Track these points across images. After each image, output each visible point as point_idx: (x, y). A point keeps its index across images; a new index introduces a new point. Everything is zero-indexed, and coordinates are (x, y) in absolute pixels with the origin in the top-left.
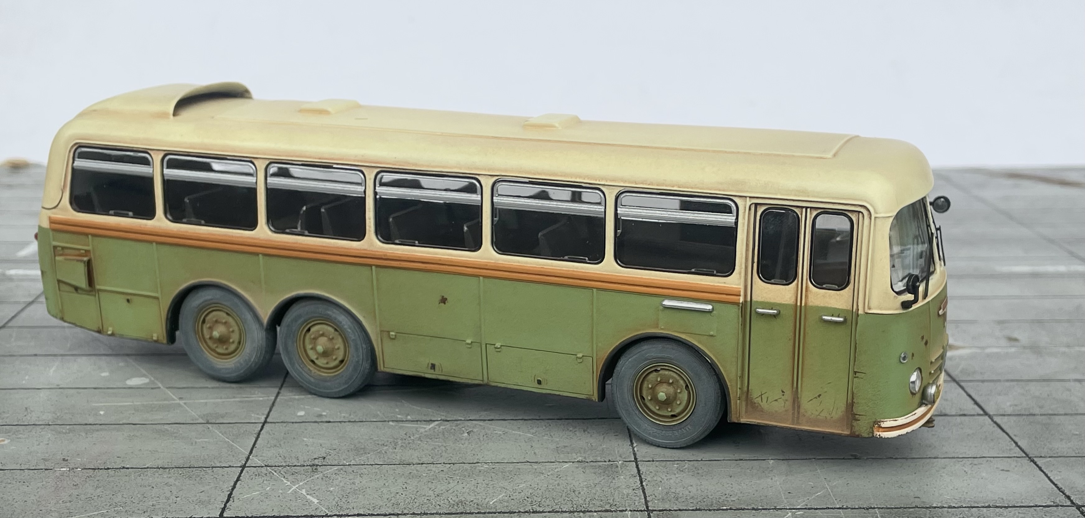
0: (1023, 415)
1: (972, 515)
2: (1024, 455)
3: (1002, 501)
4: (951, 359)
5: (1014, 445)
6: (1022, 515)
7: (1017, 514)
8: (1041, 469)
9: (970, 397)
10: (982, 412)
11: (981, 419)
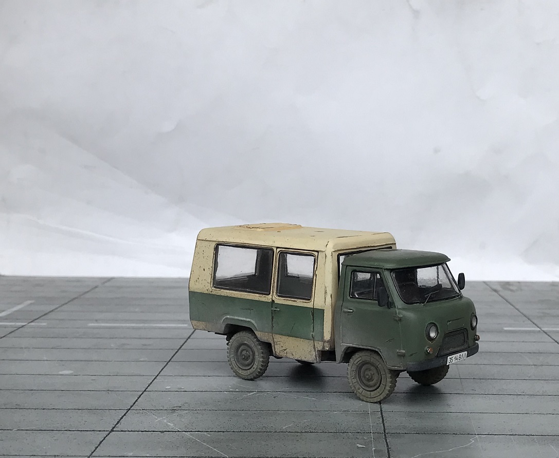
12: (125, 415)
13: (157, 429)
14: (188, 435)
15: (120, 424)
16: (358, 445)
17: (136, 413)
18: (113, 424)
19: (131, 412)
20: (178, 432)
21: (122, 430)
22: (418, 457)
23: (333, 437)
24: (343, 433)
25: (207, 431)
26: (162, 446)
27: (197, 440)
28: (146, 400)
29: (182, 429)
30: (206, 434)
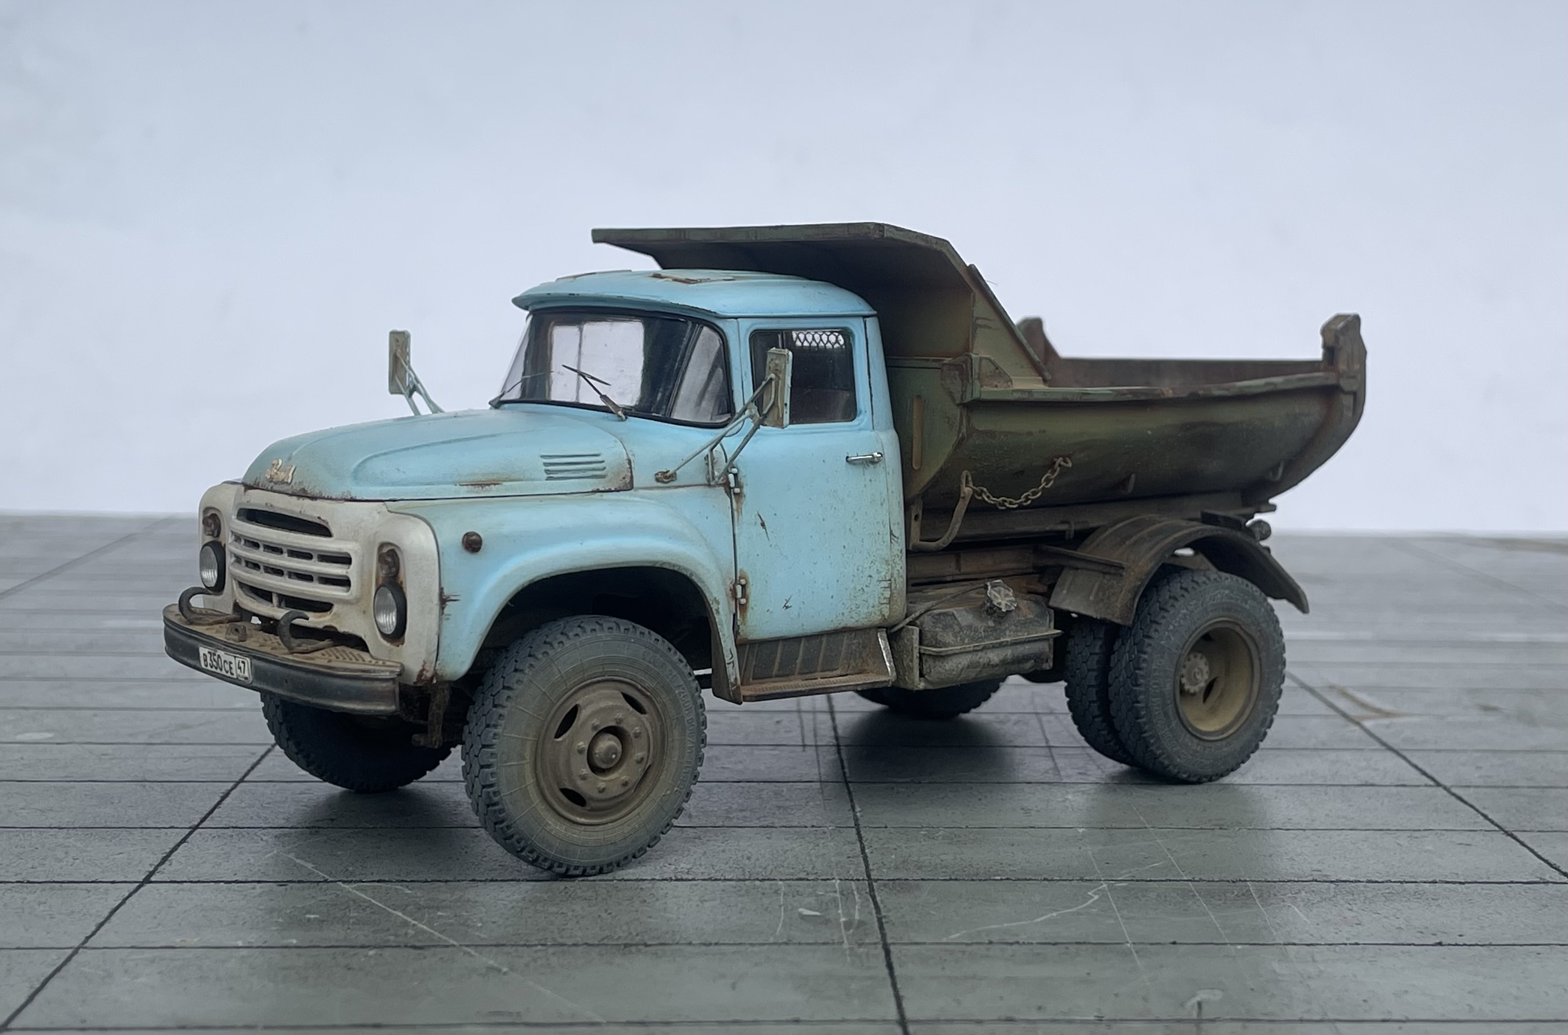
0: (1498, 787)
1: (1405, 890)
2: (1497, 829)
3: (1454, 876)
4: (1388, 726)
5: (1482, 818)
6: (1487, 891)
7: (1479, 890)
8: (1523, 844)
9: (1416, 767)
10: (1432, 783)
11: (1430, 790)
12: (184, 840)
13: (268, 875)
14: (351, 890)
15: (170, 865)
16: (800, 910)
17: (214, 837)
18: (151, 865)
19: (200, 834)
20: (325, 886)
21: (174, 879)
22: (959, 937)
23: (735, 892)
24: (763, 880)
25: (402, 881)
26: (280, 920)
27: (373, 904)
28: (243, 805)
29: (334, 877)
30: (398, 887)
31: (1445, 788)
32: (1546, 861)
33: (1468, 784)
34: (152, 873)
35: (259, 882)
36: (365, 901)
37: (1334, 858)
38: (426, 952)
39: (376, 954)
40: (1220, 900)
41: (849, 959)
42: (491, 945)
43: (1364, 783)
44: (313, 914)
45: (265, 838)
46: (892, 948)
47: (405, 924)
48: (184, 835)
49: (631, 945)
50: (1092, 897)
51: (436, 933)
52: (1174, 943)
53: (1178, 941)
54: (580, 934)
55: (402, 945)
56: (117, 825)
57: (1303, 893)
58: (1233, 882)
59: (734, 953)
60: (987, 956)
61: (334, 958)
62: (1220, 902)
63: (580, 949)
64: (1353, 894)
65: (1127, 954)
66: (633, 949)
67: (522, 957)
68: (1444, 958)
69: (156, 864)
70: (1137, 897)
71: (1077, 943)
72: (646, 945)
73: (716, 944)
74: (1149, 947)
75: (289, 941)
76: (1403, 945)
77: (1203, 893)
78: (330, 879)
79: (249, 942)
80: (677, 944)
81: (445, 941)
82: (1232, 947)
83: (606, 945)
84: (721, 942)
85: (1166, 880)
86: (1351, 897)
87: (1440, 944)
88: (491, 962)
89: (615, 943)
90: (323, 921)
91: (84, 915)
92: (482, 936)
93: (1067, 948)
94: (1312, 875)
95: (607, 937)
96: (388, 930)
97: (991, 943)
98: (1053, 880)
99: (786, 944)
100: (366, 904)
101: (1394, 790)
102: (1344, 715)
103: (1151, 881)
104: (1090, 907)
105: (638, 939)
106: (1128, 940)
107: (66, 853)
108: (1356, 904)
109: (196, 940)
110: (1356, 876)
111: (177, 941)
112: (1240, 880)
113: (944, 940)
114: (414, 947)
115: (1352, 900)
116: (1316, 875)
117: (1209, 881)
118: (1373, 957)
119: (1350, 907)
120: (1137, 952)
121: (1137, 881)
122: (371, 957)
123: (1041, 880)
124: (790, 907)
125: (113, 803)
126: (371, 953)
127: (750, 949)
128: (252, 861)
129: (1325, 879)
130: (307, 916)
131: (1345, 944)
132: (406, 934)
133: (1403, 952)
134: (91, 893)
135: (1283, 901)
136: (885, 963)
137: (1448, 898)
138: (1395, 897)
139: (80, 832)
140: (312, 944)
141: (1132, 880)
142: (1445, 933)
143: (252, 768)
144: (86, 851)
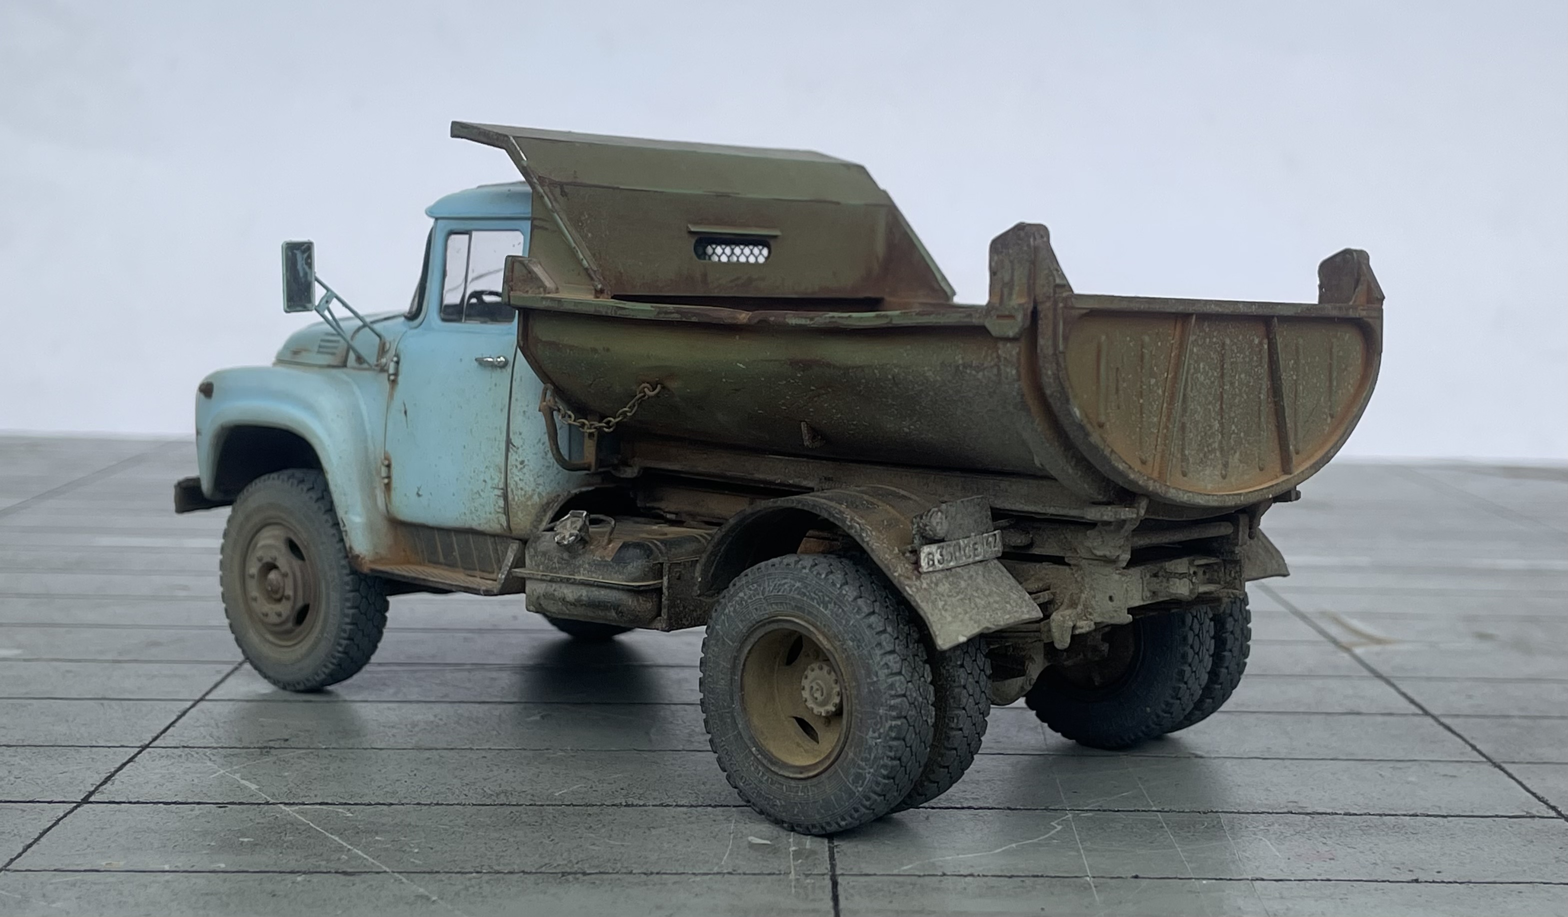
0: (1489, 716)
1: (1384, 824)
2: (1484, 760)
3: (1437, 809)
4: (1378, 654)
5: (1470, 748)
6: (1469, 826)
7: (1462, 824)
8: (1510, 776)
9: (1404, 695)
10: (1420, 712)
11: (1416, 720)
12: (131, 760)
13: (209, 797)
14: (291, 812)
15: (113, 784)
16: (750, 838)
17: (163, 757)
18: (92, 785)
19: (149, 753)
20: (266, 807)
21: (113, 800)
22: (910, 869)
23: (684, 819)
24: (715, 806)
25: (346, 804)
26: (213, 844)
27: (312, 827)
28: (197, 724)
29: (277, 799)
30: (340, 810)
31: (1434, 717)
32: (1534, 794)
33: (1457, 713)
34: (91, 794)
35: (199, 803)
36: (304, 824)
37: (1312, 789)
38: (357, 879)
39: (305, 880)
40: (1189, 832)
41: (793, 890)
42: (424, 872)
43: (1348, 711)
44: (248, 837)
45: (213, 758)
46: (840, 880)
47: (341, 849)
48: (132, 754)
49: (569, 873)
50: (1056, 828)
51: (371, 860)
52: (1136, 877)
53: (1141, 875)
54: (518, 861)
55: (333, 871)
56: (67, 744)
57: (1276, 825)
58: (1204, 813)
59: (675, 883)
60: (939, 889)
61: (260, 884)
62: (1189, 834)
63: (515, 877)
64: (1328, 828)
65: (1086, 888)
66: (570, 877)
67: (454, 885)
68: (1420, 896)
69: (98, 784)
70: (1103, 828)
71: (1034, 876)
72: (584, 874)
73: (658, 873)
74: (1109, 880)
75: (219, 865)
76: (1377, 881)
77: (1171, 824)
78: (272, 801)
79: (176, 867)
80: (617, 873)
81: (378, 867)
82: (1197, 882)
83: (544, 873)
84: (663, 871)
85: (1135, 811)
86: (1326, 830)
87: (1416, 881)
88: (421, 890)
89: (554, 871)
90: (257, 844)
91: (15, 835)
92: (417, 861)
93: (1023, 881)
94: (1287, 807)
95: (546, 864)
96: (321, 855)
97: (944, 875)
98: (1017, 809)
99: (730, 873)
100: (303, 828)
101: (1380, 719)
102: (1335, 642)
103: (1118, 811)
104: (1052, 838)
105: (576, 868)
106: (1089, 874)
107: (9, 772)
108: (1330, 838)
109: (122, 863)
110: (1333, 808)
111: (102, 864)
112: (1212, 811)
113: (896, 872)
114: (345, 873)
115: (1326, 833)
116: (1292, 807)
117: (1179, 812)
118: (1345, 894)
119: (1325, 841)
120: (1096, 887)
121: (1104, 811)
122: (298, 883)
123: (1004, 809)
124: (740, 835)
125: (67, 721)
126: (299, 879)
127: (693, 878)
128: (196, 781)
129: (1300, 810)
130: (241, 839)
131: (1317, 880)
132: (339, 859)
133: (1376, 890)
134: (25, 814)
135: (1255, 834)
136: (831, 895)
137: (1428, 832)
138: (1372, 831)
139: (28, 750)
140: (241, 869)
141: (1099, 810)
142: (1423, 869)
143: (216, 686)
144: (30, 770)
